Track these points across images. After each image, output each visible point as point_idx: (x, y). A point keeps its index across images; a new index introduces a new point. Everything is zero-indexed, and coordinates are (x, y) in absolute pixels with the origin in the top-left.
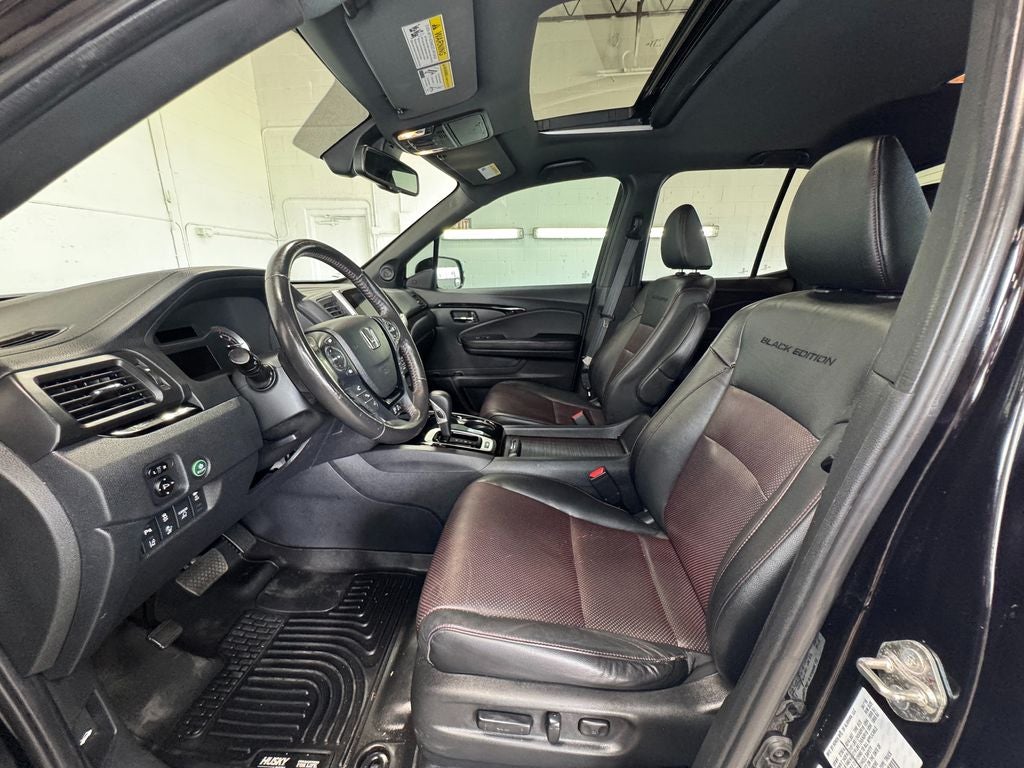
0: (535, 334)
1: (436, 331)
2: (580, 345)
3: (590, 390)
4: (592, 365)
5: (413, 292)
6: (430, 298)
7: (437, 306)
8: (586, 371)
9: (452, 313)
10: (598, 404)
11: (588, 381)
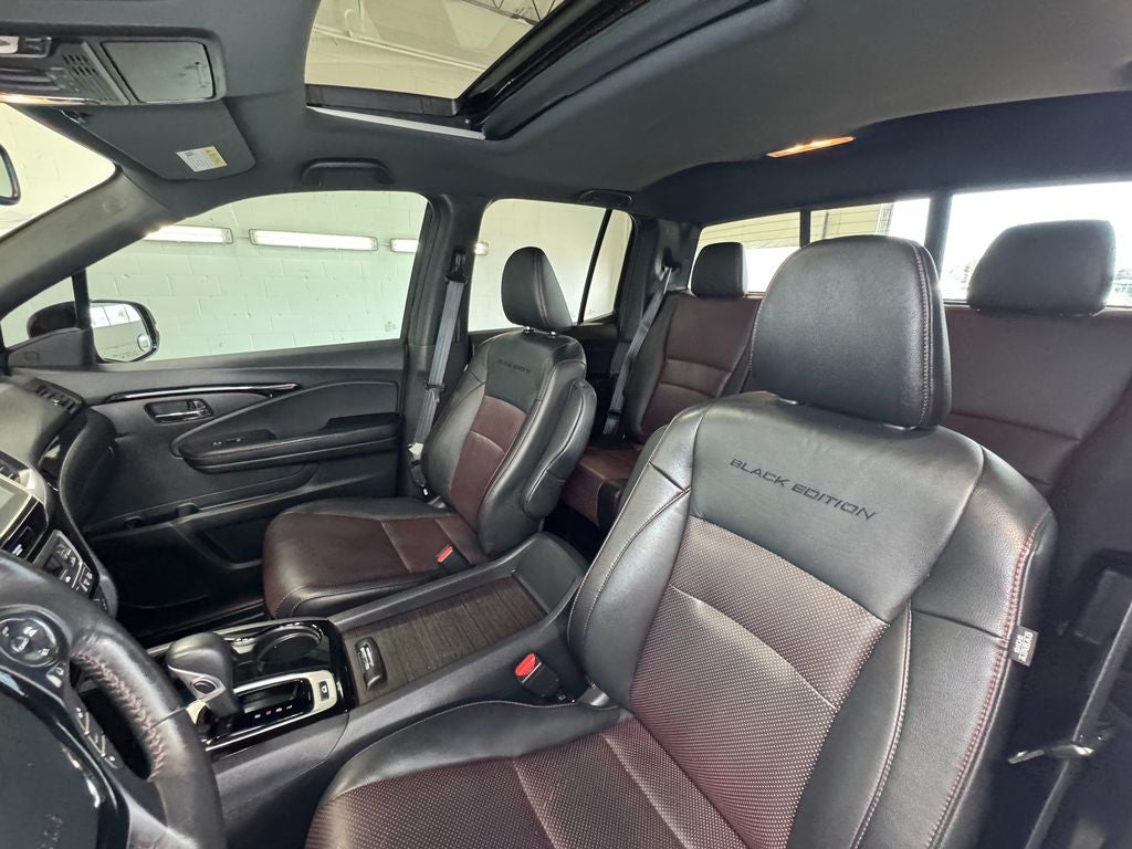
0: (324, 421)
1: (116, 446)
2: (399, 427)
3: (425, 488)
4: (425, 454)
5: (36, 381)
6: (85, 385)
7: (107, 400)
8: (416, 463)
9: (148, 408)
10: (442, 505)
11: (422, 477)
